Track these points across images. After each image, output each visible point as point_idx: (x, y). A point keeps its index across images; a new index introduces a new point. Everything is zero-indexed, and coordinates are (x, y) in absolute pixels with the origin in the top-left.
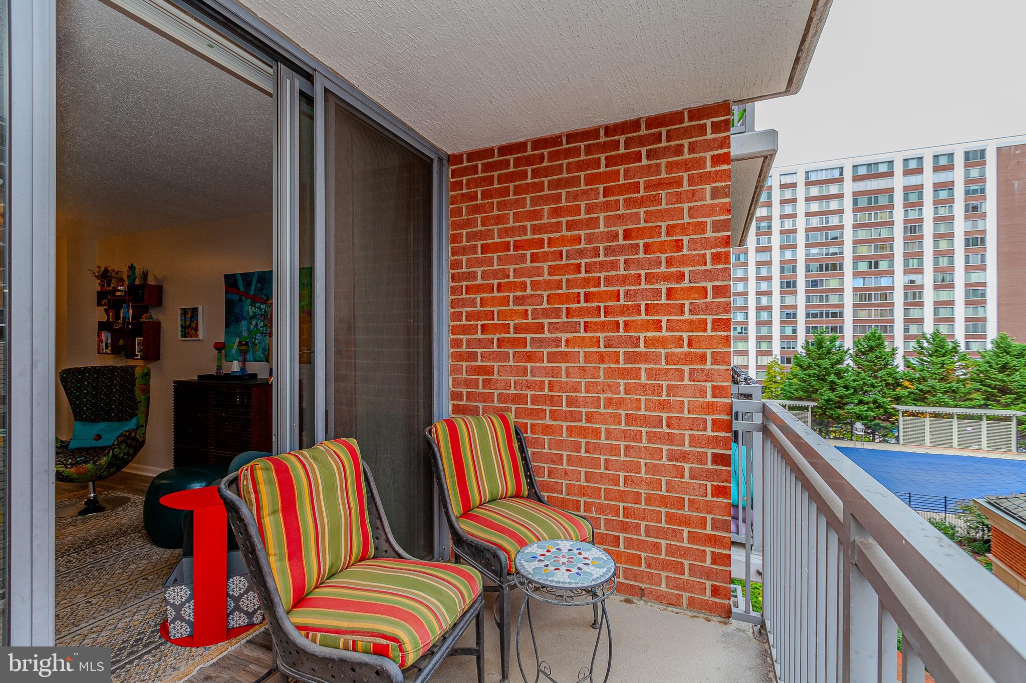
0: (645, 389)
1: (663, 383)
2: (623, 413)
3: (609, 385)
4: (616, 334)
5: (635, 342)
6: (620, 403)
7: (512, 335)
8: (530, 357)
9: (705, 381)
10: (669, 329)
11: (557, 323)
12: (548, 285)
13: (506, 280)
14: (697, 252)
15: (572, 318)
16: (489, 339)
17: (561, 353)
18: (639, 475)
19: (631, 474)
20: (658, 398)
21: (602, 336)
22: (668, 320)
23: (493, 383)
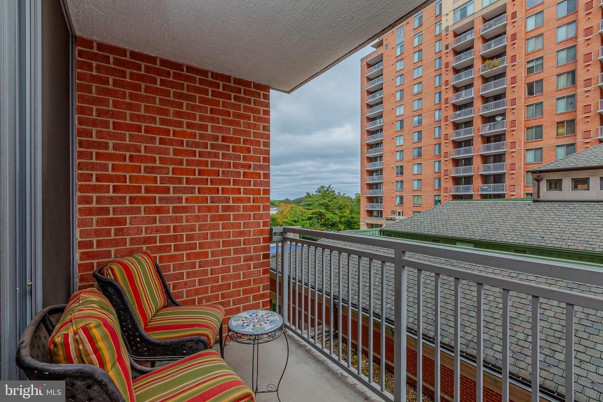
0: (233, 226)
1: (241, 221)
2: (221, 240)
3: (213, 225)
4: (217, 195)
5: (227, 200)
6: (220, 235)
7: (143, 194)
8: (159, 210)
9: (260, 219)
10: (244, 193)
11: (179, 187)
12: (173, 161)
13: (138, 154)
14: (257, 155)
15: (190, 184)
16: (121, 197)
17: (182, 207)
18: (230, 273)
19: (226, 274)
20: (239, 230)
21: (209, 196)
22: (244, 188)
23: (125, 231)
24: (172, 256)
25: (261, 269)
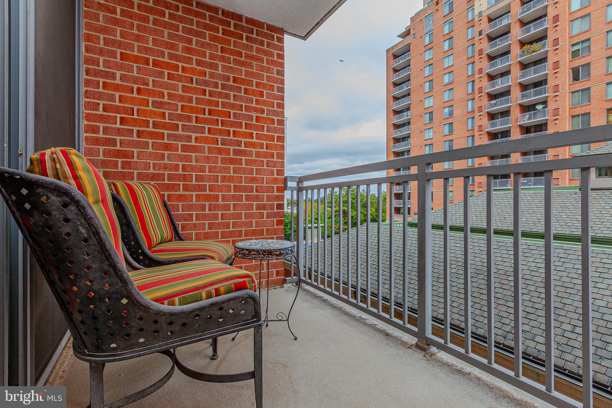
0: (244, 171)
1: (254, 167)
2: (232, 185)
3: (224, 168)
4: (228, 138)
5: (239, 144)
6: (230, 179)
7: (151, 129)
8: (167, 147)
9: (274, 167)
10: (257, 138)
11: (189, 125)
12: (182, 98)
13: (145, 87)
14: (270, 100)
15: (200, 124)
16: (128, 129)
17: (192, 146)
18: (241, 220)
19: (237, 220)
20: (251, 176)
21: (219, 137)
22: (256, 133)
23: (132, 165)
24: (181, 195)
25: (275, 220)
